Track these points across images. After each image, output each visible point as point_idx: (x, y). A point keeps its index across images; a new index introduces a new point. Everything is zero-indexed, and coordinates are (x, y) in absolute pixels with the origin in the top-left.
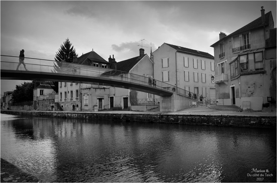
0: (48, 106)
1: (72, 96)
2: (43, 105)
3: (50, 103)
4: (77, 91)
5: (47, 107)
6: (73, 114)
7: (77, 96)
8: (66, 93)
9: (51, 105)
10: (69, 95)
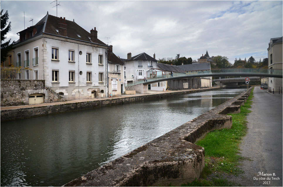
4: (101, 74)
6: (131, 99)
7: (101, 80)
9: (31, 91)
10: (82, 77)
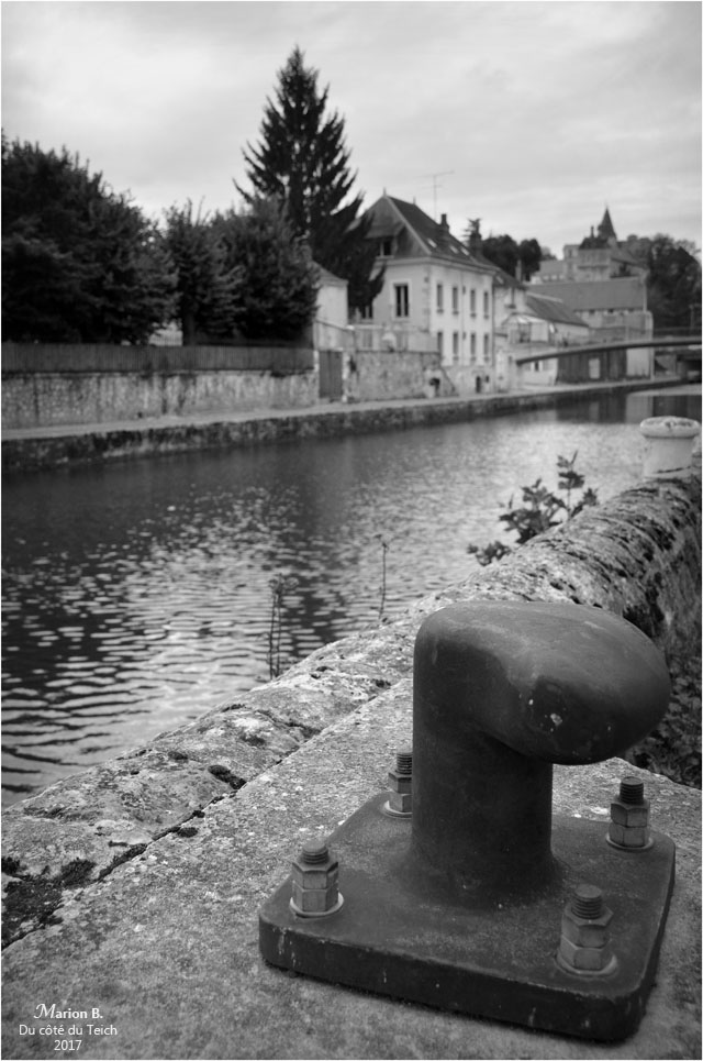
0: (413, 378)
1: (473, 350)
2: (385, 375)
3: (424, 369)
4: (486, 337)
5: (408, 382)
7: (486, 351)
8: (455, 336)
9: (429, 374)
10: (465, 345)
